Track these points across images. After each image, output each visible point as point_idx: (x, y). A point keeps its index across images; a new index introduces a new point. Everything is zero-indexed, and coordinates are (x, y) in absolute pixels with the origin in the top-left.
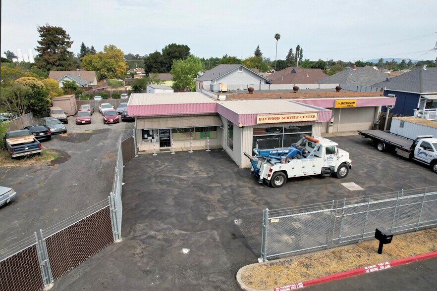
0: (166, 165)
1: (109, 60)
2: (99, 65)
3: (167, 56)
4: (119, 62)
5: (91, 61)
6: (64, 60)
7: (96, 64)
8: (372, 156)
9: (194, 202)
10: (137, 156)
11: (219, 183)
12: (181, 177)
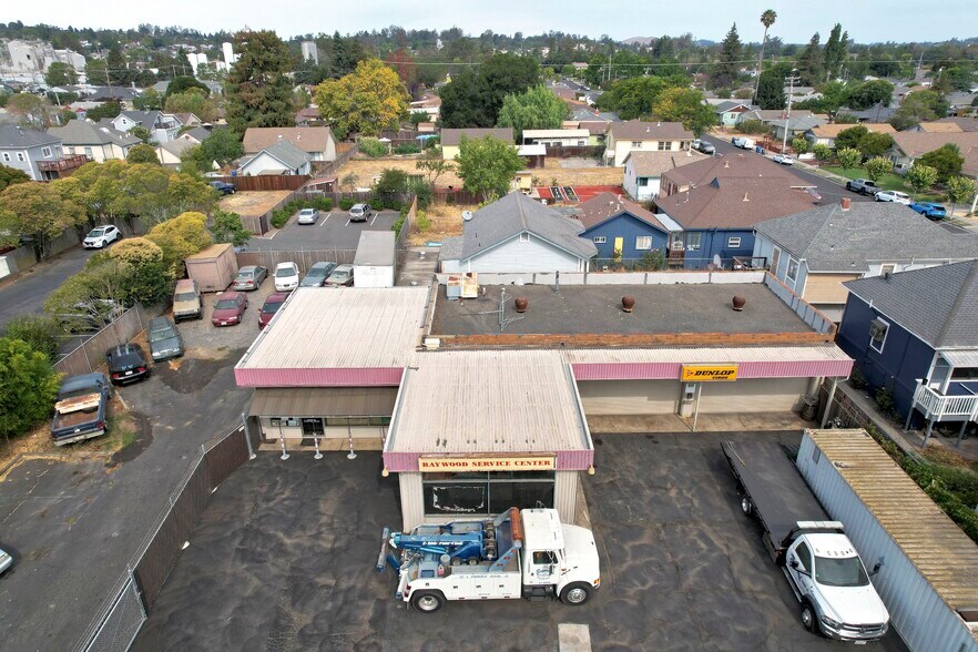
0: (287, 494)
1: (364, 95)
2: (346, 104)
3: (487, 83)
4: (387, 96)
5: (331, 96)
6: (277, 98)
7: (339, 104)
8: (708, 530)
9: (260, 628)
10: (253, 457)
11: (334, 576)
12: (288, 541)
